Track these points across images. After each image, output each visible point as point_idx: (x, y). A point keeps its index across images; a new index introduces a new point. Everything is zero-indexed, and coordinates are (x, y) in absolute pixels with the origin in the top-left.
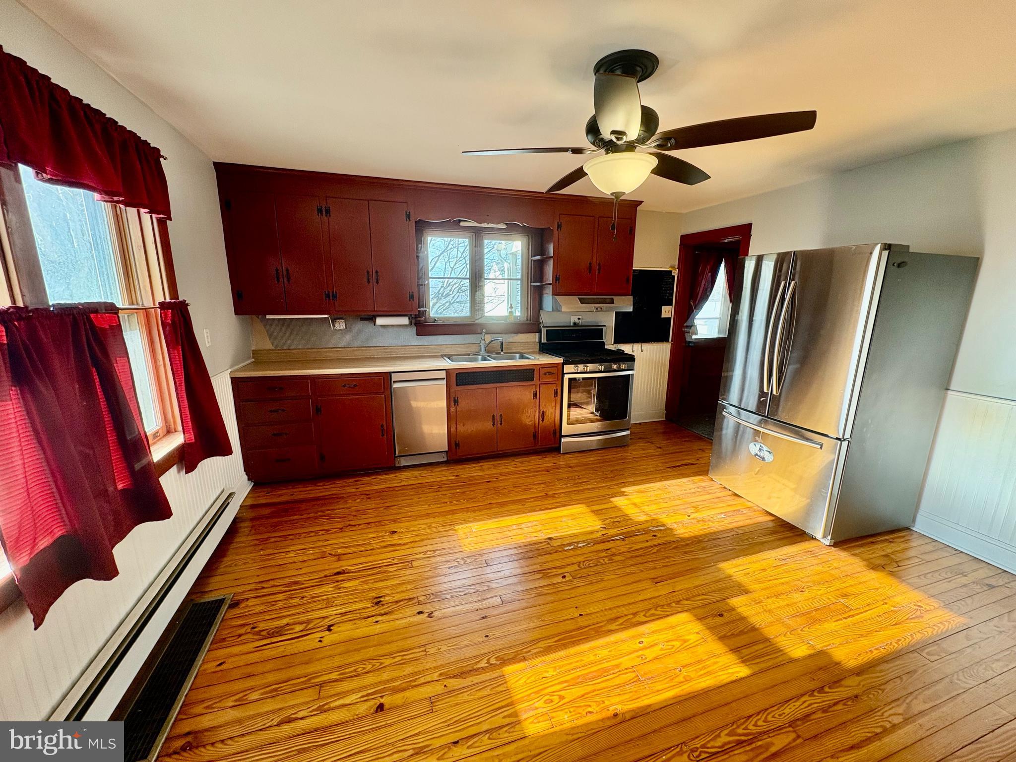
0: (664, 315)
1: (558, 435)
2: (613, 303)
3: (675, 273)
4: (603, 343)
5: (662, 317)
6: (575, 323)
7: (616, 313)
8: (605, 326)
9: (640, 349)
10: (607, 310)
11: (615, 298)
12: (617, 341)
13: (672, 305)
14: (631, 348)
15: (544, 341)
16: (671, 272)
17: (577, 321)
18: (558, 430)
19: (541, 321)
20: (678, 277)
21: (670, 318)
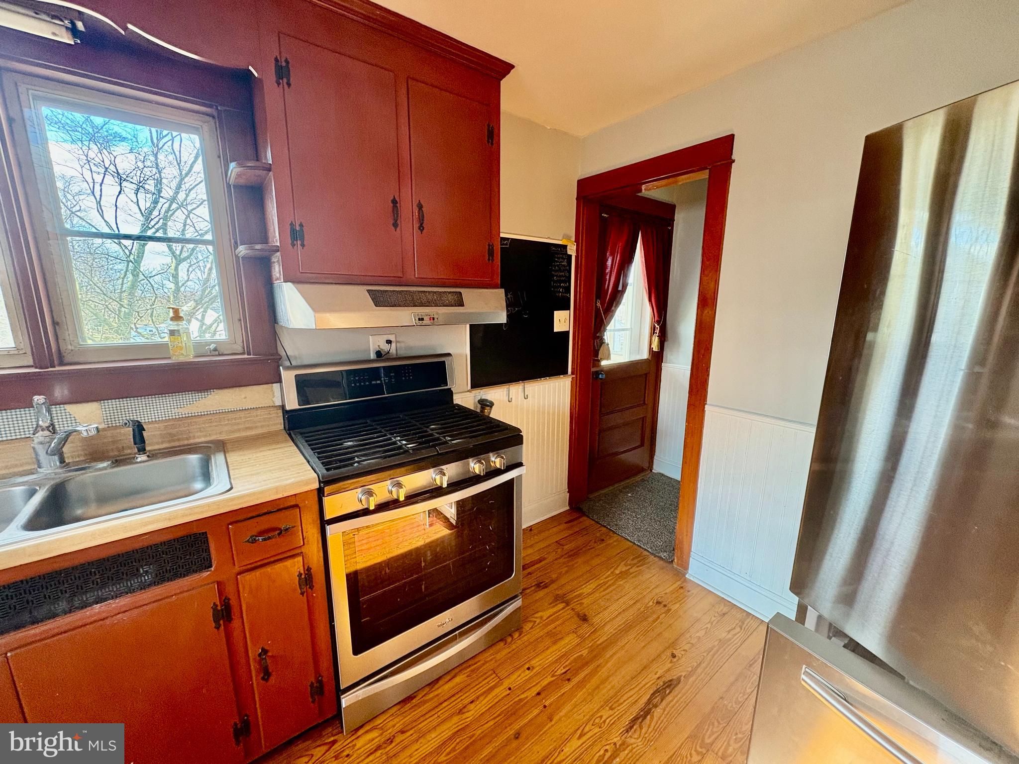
0: (558, 327)
1: (329, 688)
2: (461, 304)
3: (572, 250)
4: (450, 393)
5: (555, 330)
6: (379, 354)
7: (472, 327)
8: (449, 355)
9: (521, 395)
10: (451, 322)
11: (467, 293)
12: (476, 384)
13: (569, 309)
14: (505, 393)
15: (293, 403)
16: (565, 247)
17: (385, 347)
18: (326, 674)
19: (283, 354)
20: (577, 257)
21: (568, 332)
